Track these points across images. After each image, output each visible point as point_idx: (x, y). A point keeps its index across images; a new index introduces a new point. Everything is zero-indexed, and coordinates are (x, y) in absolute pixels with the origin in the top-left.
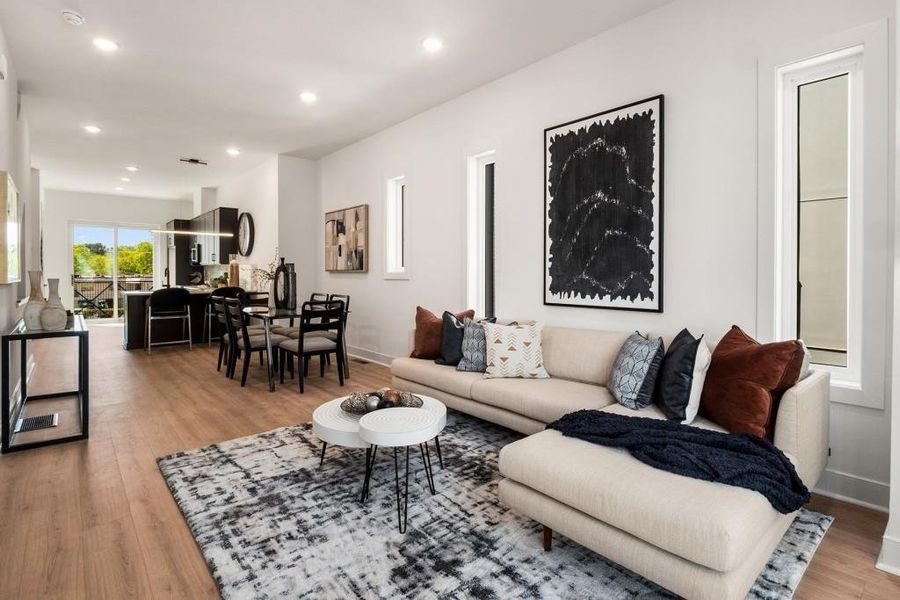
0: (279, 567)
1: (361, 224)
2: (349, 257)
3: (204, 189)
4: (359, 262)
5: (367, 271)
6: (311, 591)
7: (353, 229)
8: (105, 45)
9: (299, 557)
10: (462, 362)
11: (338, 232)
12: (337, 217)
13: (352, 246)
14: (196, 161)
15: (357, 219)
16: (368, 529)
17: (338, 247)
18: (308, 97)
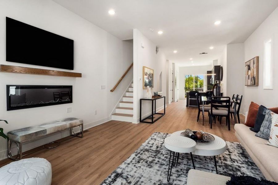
0: (135, 166)
1: (255, 65)
2: (251, 80)
3: (214, 61)
4: (255, 82)
5: (258, 85)
6: (130, 175)
7: (253, 68)
8: (160, 33)
9: (140, 167)
10: (259, 132)
11: (248, 70)
12: (248, 64)
13: (252, 75)
14: (204, 53)
15: (254, 63)
16: (162, 173)
17: (248, 76)
18: (218, 23)
